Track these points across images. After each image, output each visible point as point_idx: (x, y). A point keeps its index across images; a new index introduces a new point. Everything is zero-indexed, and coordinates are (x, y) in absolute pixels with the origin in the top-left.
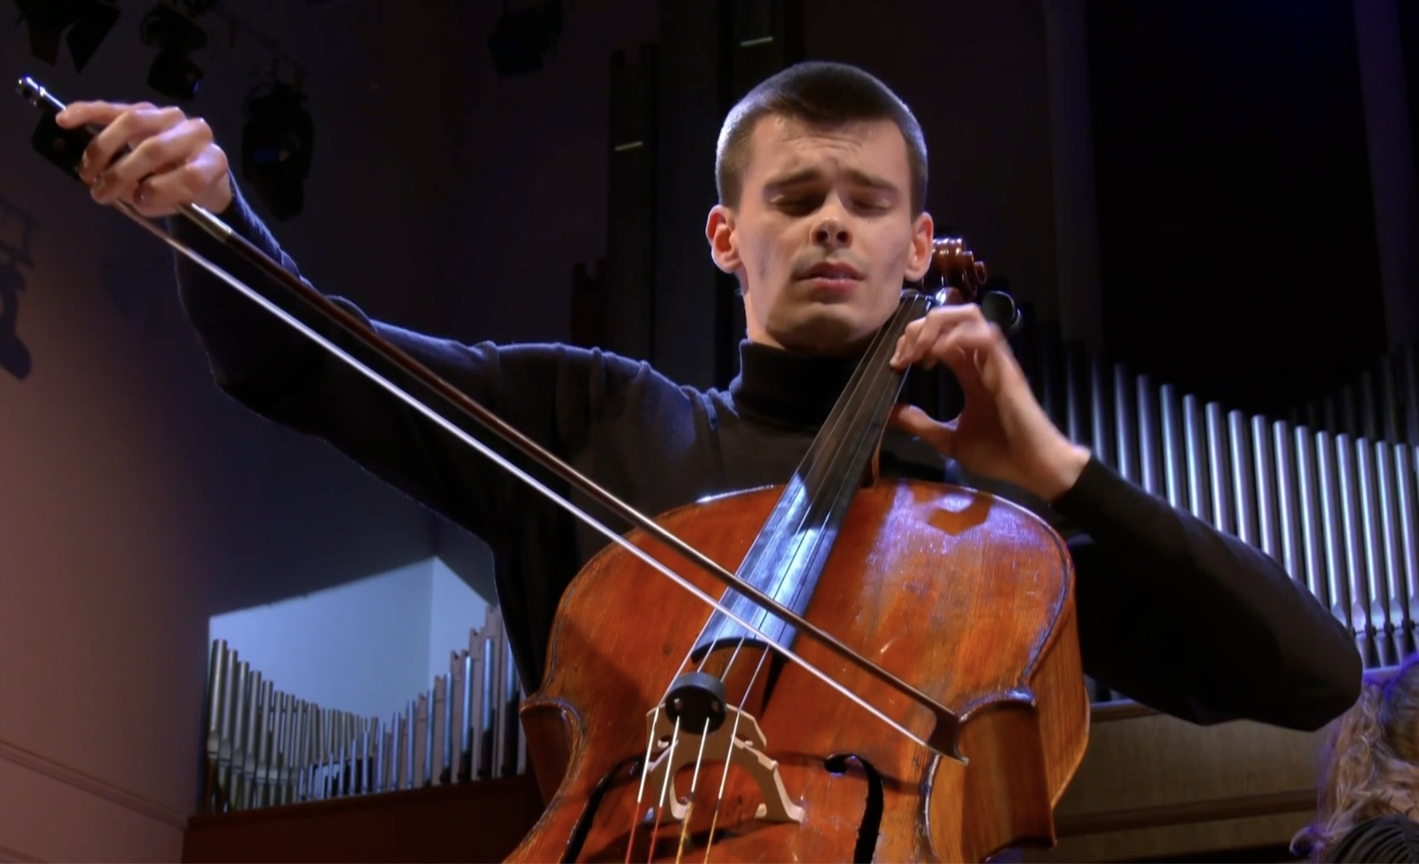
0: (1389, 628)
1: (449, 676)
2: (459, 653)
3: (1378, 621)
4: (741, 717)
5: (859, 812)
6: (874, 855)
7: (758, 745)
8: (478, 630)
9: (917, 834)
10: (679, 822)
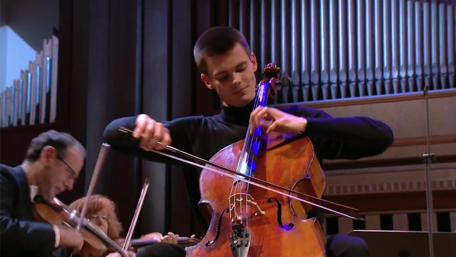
0: (407, 77)
1: (21, 81)
2: (24, 70)
3: (403, 74)
4: (247, 195)
5: (276, 209)
6: (282, 218)
7: (252, 200)
8: (33, 61)
9: (290, 211)
10: (240, 220)
